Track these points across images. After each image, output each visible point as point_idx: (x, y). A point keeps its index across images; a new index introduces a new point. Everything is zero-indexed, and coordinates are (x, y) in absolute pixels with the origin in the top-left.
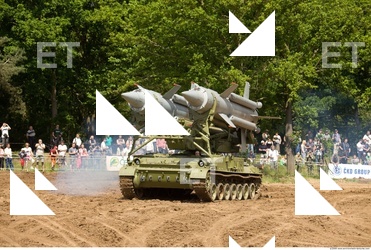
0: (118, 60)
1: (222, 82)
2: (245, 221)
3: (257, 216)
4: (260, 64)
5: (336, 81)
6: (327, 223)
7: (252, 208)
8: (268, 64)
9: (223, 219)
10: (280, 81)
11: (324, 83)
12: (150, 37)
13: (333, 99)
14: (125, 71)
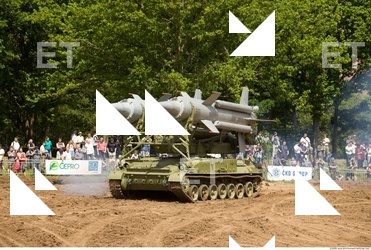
0: (57, 63)
1: (163, 85)
2: (186, 223)
3: (198, 219)
4: (200, 67)
5: (275, 84)
6: (266, 224)
7: (193, 211)
8: (208, 67)
9: (164, 222)
10: (220, 84)
11: (263, 86)
12: (90, 39)
13: (272, 102)
14: (64, 74)
